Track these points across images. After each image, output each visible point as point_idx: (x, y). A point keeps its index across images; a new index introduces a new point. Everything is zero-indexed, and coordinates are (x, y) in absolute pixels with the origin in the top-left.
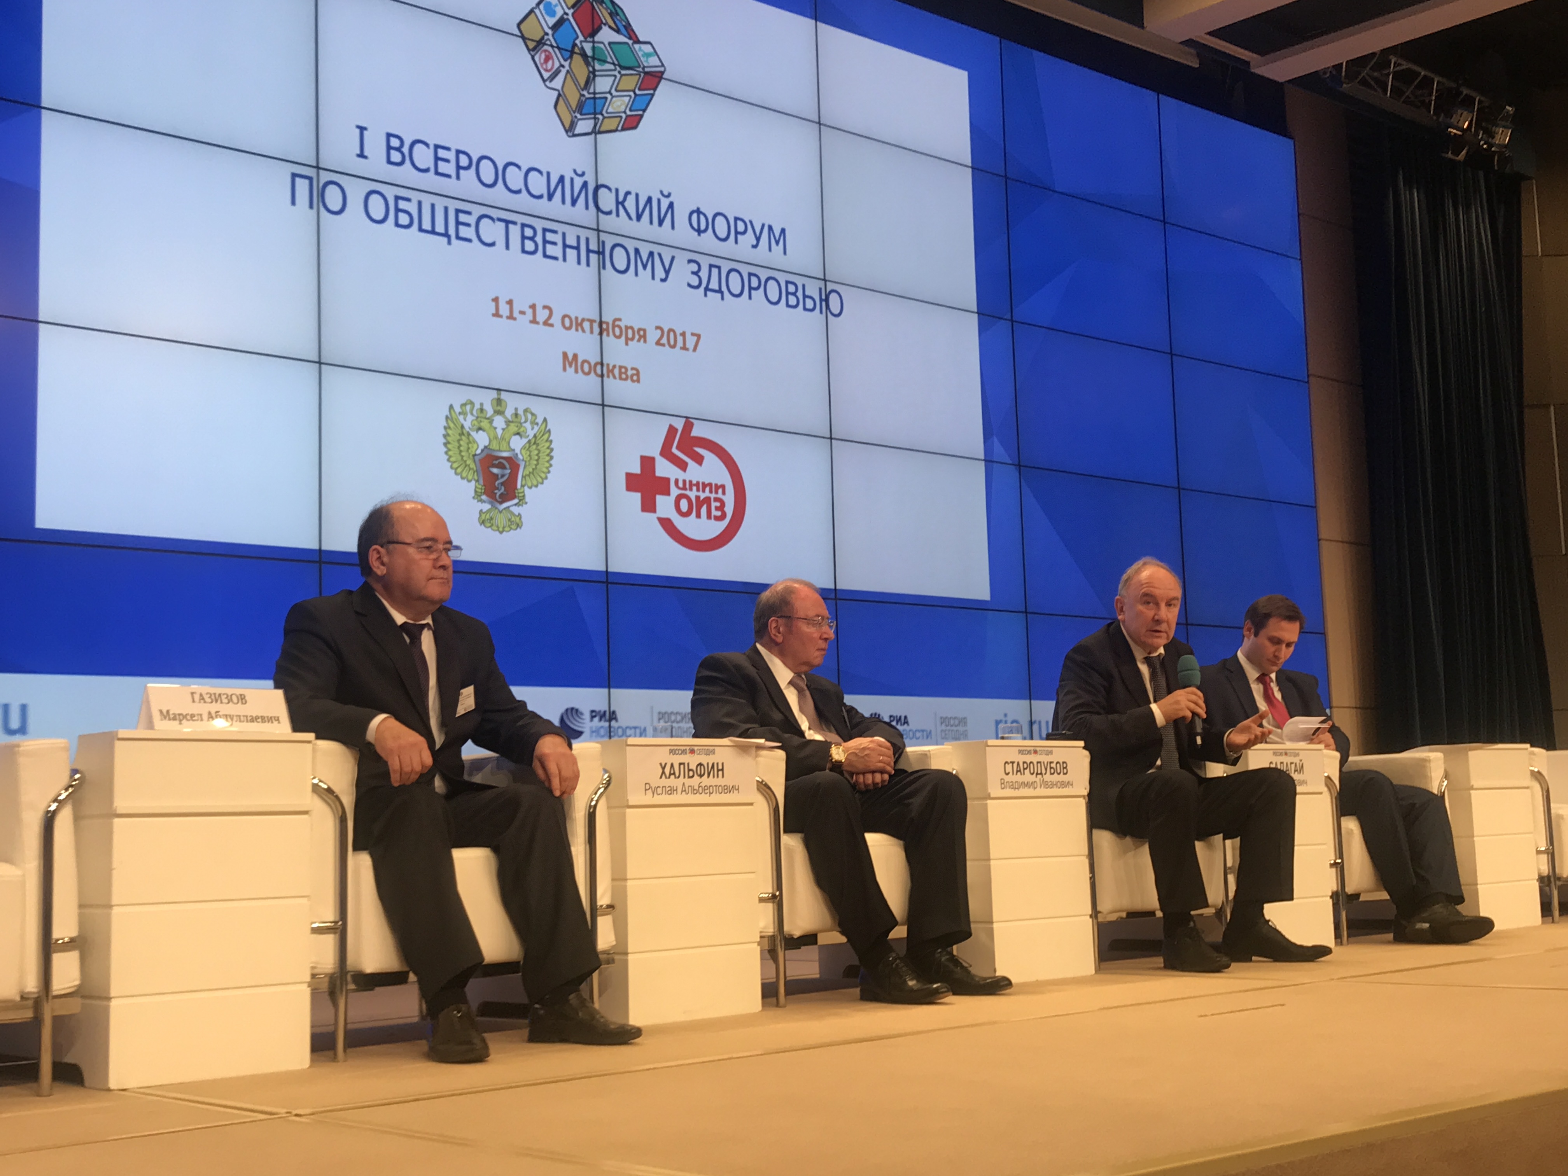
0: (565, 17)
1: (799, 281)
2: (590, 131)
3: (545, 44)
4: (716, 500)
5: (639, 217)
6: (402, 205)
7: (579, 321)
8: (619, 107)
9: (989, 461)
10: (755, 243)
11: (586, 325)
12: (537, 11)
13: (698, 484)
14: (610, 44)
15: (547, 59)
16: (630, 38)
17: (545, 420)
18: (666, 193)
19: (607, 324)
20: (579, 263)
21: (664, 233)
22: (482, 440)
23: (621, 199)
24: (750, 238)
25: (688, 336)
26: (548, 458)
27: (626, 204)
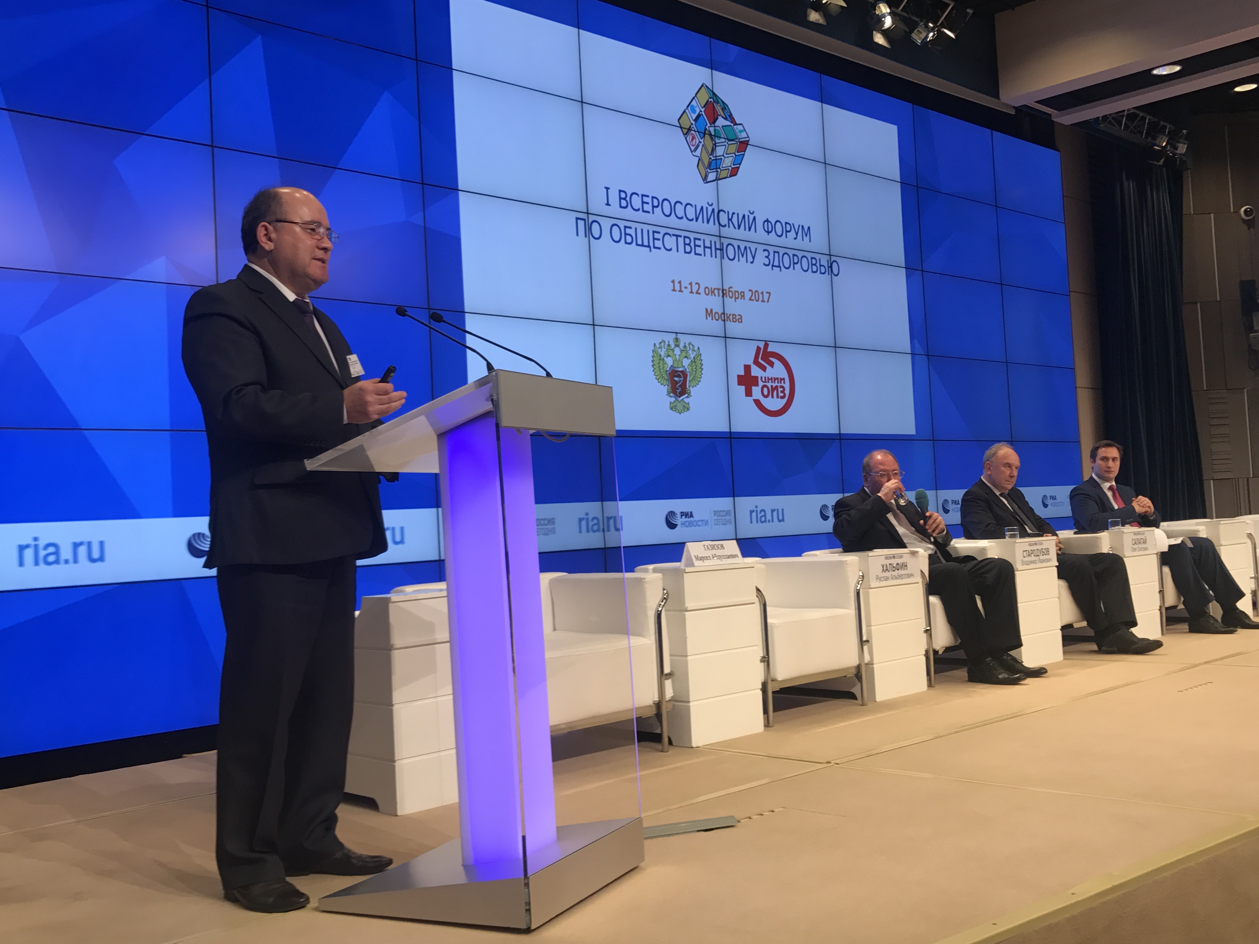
0: (701, 113)
1: (817, 257)
2: (714, 179)
3: (691, 130)
4: (781, 387)
5: (739, 227)
6: (628, 231)
7: (713, 290)
8: (728, 163)
9: (913, 354)
10: (795, 237)
11: (716, 292)
12: (687, 111)
13: (771, 379)
14: (723, 126)
15: (693, 138)
16: (732, 123)
17: (699, 348)
18: (752, 212)
19: (726, 290)
20: (712, 256)
21: (750, 235)
22: (669, 361)
23: (730, 217)
24: (792, 234)
25: (765, 294)
26: (700, 370)
27: (733, 220)
